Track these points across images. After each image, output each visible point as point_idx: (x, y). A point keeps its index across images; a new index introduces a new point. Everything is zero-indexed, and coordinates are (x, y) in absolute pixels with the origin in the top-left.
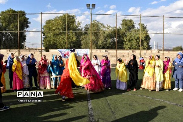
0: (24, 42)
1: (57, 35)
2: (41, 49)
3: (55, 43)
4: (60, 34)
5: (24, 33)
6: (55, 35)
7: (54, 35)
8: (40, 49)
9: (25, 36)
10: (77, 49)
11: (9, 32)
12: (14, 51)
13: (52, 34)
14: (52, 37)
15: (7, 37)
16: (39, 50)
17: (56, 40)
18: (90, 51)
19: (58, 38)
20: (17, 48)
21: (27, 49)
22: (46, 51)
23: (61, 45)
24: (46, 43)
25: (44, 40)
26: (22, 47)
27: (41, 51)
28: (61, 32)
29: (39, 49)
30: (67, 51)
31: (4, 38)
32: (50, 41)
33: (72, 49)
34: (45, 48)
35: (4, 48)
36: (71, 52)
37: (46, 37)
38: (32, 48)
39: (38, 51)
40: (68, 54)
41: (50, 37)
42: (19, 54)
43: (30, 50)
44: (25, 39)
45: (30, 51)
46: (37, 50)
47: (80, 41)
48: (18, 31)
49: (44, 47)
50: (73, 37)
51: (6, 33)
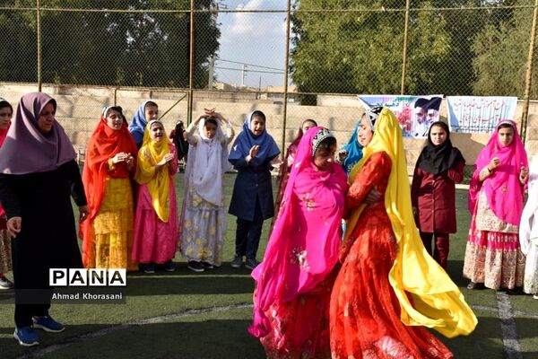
0: (210, 59)
1: (357, 28)
2: (283, 91)
3: (347, 68)
4: (373, 21)
5: (212, 17)
6: (349, 28)
7: (345, 27)
8: (277, 94)
9: (216, 33)
10: (451, 98)
11: (149, 14)
12: (172, 94)
13: (335, 24)
14: (333, 37)
15: (144, 34)
16: (269, 94)
17: (353, 54)
18: (521, 109)
19: (363, 41)
20: (181, 83)
21: (221, 91)
22: (303, 103)
23: (372, 78)
24: (306, 66)
25: (294, 52)
26: (201, 81)
27: (282, 100)
28: (375, 15)
29: (271, 90)
30: (401, 103)
31: (130, 39)
32: (320, 57)
33: (429, 97)
34: (301, 88)
35: (130, 82)
36: (419, 109)
37: (305, 37)
38: (242, 85)
39: (266, 102)
40: (407, 118)
41: (324, 39)
42: (191, 108)
43: (233, 93)
44: (216, 45)
45: (234, 100)
46: (264, 96)
47: (469, 56)
48: (191, 11)
49: (294, 81)
50: (432, 40)
51: (138, 17)
